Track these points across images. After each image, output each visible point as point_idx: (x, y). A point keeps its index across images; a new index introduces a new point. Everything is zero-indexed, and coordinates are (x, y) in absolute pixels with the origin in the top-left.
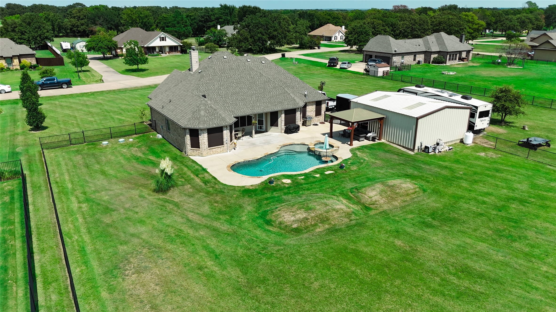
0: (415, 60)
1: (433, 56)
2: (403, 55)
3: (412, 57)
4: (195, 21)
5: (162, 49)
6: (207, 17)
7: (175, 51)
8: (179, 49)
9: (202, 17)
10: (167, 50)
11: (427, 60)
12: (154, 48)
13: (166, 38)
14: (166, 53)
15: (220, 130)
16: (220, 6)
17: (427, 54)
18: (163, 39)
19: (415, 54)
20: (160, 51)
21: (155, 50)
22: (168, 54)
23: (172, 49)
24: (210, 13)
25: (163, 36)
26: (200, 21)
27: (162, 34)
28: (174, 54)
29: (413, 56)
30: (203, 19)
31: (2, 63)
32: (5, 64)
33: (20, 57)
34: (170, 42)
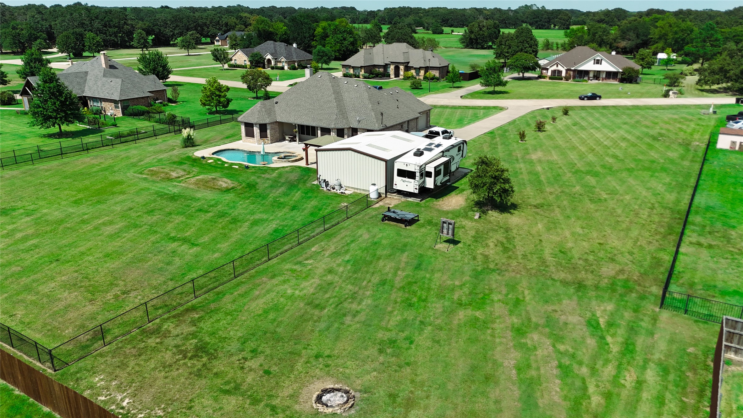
5: (597, 75)
7: (613, 79)
8: (618, 77)
10: (603, 75)
13: (603, 61)
14: (602, 80)
18: (598, 62)
20: (594, 77)
21: (588, 74)
22: (604, 81)
23: (610, 75)
25: (598, 58)
27: (598, 55)
28: (612, 82)
31: (413, 72)
32: (414, 74)
33: (427, 69)
34: (606, 66)
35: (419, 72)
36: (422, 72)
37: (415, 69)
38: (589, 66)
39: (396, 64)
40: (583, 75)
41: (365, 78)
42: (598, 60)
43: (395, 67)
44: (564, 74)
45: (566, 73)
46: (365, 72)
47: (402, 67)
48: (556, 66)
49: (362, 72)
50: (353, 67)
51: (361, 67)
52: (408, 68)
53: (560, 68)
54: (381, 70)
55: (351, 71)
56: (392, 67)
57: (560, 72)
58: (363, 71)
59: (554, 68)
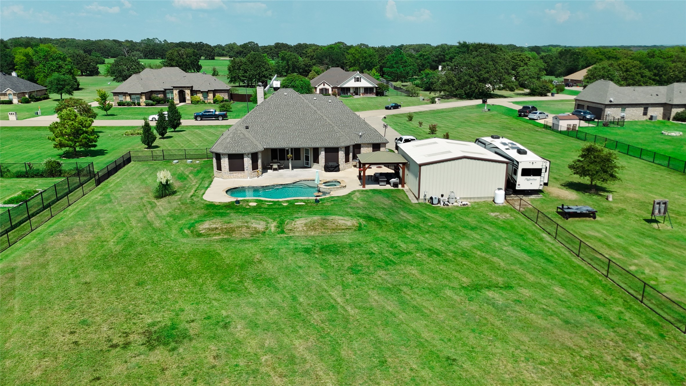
0: (645, 114)
1: (675, 111)
2: (623, 106)
3: (641, 110)
4: (428, 60)
5: (356, 91)
6: (442, 57)
7: (370, 93)
8: (375, 91)
9: (437, 57)
10: (362, 91)
11: (666, 116)
12: (348, 89)
13: (362, 79)
14: (360, 95)
15: (240, 157)
16: (458, 44)
17: (667, 107)
18: (358, 80)
19: (647, 106)
20: (354, 92)
21: (350, 91)
22: (362, 96)
23: (368, 90)
24: (447, 51)
25: (358, 77)
26: (434, 61)
27: (358, 74)
28: (369, 96)
29: (643, 109)
30: (437, 59)
31: (200, 96)
32: (202, 98)
33: (215, 92)
34: (364, 83)
35: (208, 96)
36: (211, 95)
37: (202, 92)
38: (351, 84)
39: (181, 89)
40: (345, 91)
41: (147, 105)
42: (358, 78)
43: (179, 92)
44: (330, 92)
45: (332, 91)
46: (146, 99)
47: (188, 92)
48: (323, 85)
49: (143, 100)
50: (130, 95)
51: (142, 94)
52: (193, 92)
53: (326, 86)
54: (161, 96)
55: (128, 99)
56: (176, 92)
57: (327, 90)
58: (144, 97)
59: (322, 86)
